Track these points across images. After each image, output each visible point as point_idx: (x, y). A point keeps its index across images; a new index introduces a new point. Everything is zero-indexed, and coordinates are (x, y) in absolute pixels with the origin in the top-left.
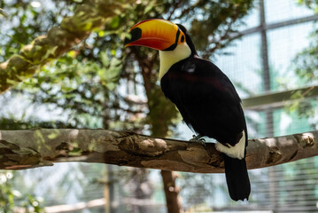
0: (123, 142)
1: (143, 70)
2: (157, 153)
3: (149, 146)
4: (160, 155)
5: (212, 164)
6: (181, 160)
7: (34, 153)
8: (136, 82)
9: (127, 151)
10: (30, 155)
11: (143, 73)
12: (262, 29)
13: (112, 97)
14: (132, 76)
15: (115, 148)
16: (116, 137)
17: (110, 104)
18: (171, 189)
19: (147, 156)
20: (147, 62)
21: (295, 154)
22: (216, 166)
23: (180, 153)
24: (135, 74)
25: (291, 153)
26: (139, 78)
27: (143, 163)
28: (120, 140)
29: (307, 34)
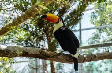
0: (42, 52)
1: (48, 38)
2: (51, 56)
3: (49, 54)
4: (52, 57)
5: (67, 61)
6: (58, 59)
7: (15, 53)
8: (45, 41)
9: (43, 55)
10: (14, 53)
11: (47, 39)
12: (80, 30)
13: (38, 45)
14: (44, 39)
15: (39, 54)
16: (40, 50)
17: (38, 47)
18: (53, 71)
19: (48, 56)
20: (49, 36)
21: (91, 60)
22: (68, 61)
23: (58, 56)
24: (45, 39)
25: (90, 59)
26: (46, 40)
27: (47, 58)
28: (41, 51)
29: (92, 33)
